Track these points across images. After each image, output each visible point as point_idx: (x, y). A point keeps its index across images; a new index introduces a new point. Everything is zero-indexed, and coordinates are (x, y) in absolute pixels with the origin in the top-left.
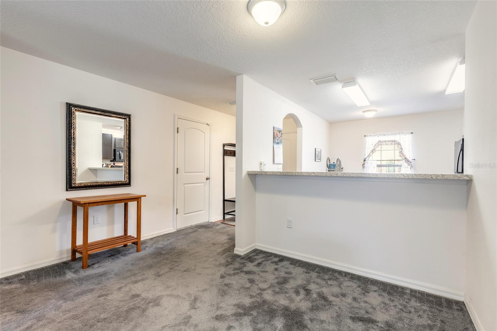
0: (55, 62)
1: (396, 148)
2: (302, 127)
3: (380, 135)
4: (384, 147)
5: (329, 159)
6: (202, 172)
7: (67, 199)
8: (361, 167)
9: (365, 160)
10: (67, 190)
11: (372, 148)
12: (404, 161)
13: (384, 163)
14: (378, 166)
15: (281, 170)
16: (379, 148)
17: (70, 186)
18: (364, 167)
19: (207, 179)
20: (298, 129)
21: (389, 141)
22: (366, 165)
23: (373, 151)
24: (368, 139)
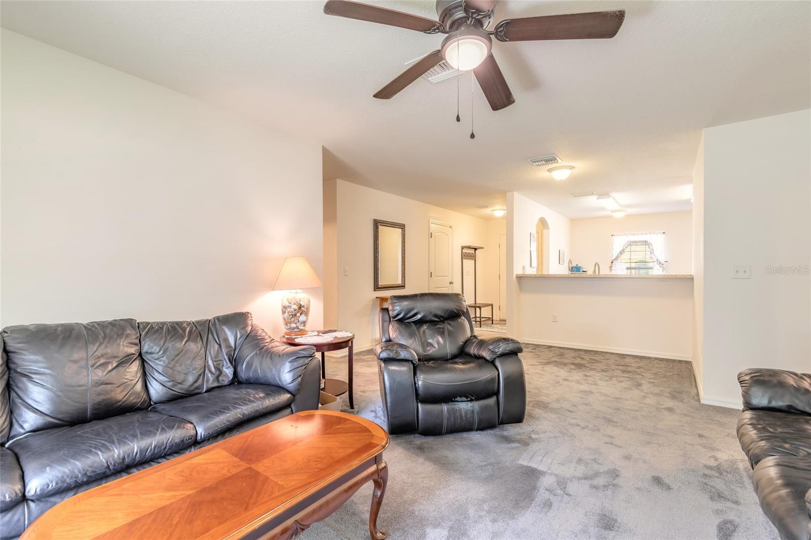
0: (363, 185)
1: (648, 249)
2: (549, 229)
3: (630, 234)
4: (634, 248)
5: (570, 262)
6: (446, 276)
7: (376, 298)
8: (609, 269)
9: (612, 262)
10: (375, 290)
11: (621, 249)
12: (656, 263)
13: (633, 265)
14: (628, 269)
15: (535, 273)
16: (628, 249)
17: (377, 288)
18: (611, 270)
19: (450, 283)
20: (545, 231)
21: (639, 242)
22: (613, 268)
23: (621, 253)
24: (615, 238)
